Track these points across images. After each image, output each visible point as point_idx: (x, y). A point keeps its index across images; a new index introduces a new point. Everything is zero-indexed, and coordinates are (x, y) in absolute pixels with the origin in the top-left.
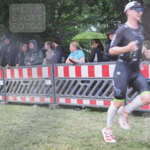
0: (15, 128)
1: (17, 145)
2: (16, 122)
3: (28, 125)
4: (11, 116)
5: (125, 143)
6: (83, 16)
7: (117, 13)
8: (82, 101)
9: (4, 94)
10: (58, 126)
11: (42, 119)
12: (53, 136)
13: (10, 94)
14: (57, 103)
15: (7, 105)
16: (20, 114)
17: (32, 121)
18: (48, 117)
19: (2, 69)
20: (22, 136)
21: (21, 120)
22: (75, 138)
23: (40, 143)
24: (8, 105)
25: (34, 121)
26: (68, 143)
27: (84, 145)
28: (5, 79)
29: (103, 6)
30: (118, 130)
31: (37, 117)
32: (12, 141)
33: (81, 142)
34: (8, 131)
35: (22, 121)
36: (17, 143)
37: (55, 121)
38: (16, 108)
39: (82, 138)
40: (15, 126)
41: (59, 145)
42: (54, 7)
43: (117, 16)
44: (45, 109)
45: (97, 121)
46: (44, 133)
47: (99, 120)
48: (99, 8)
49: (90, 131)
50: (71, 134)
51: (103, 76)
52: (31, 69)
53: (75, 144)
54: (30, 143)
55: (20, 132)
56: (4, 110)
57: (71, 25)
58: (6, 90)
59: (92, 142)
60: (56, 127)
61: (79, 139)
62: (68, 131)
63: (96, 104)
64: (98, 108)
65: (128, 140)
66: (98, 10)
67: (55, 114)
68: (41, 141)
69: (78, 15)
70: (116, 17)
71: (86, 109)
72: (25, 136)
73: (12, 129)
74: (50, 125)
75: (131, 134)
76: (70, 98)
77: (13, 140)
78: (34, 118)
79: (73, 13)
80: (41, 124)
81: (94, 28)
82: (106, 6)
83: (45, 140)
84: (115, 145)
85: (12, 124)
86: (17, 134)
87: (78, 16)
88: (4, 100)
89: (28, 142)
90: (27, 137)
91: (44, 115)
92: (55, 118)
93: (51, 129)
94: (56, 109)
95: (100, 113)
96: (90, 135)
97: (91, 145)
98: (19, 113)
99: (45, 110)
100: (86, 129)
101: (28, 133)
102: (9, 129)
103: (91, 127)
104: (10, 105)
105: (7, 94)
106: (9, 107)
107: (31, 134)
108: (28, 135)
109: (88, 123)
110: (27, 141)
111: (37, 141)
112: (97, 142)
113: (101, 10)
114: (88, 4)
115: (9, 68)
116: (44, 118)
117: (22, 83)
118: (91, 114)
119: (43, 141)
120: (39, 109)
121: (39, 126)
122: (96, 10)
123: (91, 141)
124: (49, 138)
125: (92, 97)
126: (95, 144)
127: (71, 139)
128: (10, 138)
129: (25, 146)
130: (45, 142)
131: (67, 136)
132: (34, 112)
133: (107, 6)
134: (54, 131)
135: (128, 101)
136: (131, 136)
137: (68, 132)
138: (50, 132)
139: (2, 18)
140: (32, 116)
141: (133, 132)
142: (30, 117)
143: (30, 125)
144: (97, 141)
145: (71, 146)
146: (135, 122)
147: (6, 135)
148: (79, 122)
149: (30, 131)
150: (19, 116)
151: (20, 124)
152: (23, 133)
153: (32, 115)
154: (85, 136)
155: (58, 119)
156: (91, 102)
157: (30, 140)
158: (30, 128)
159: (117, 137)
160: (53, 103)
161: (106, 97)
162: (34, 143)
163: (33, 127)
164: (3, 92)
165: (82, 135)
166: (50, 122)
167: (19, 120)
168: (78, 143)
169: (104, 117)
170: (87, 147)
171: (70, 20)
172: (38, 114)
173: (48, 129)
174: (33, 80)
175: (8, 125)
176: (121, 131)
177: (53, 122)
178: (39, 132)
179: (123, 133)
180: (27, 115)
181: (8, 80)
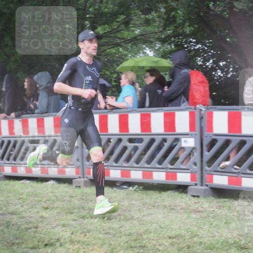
0: (15, 219)
1: (18, 248)
2: (17, 209)
3: (38, 214)
4: (8, 199)
5: (201, 243)
6: (133, 31)
7: (189, 26)
8: (130, 173)
10: (88, 216)
11: (61, 203)
12: (80, 232)
13: (8, 162)
14: (87, 177)
16: (24, 196)
17: (43, 207)
18: (71, 200)
20: (27, 233)
21: (24, 206)
22: (117, 235)
23: (58, 244)
24: (3, 180)
25: (47, 208)
26: (104, 244)
27: (131, 247)
29: (166, 13)
30: (189, 220)
31: (53, 200)
32: (8, 241)
33: (127, 242)
34: (3, 224)
35: (27, 207)
36: (18, 245)
37: (83, 208)
38: (17, 186)
39: (129, 235)
40: (14, 216)
41: (89, 246)
42: (84, 14)
43: (190, 31)
44: (66, 187)
45: (154, 206)
46: (64, 228)
47: (157, 204)
48: (159, 17)
49: (141, 223)
50: (110, 228)
51: (165, 131)
52: (43, 119)
53: (116, 245)
54: (40, 244)
55: (23, 227)
57: (112, 46)
58: (0, 154)
59: (144, 242)
60: (84, 217)
61: (124, 237)
62: (105, 223)
63: (152, 178)
64: (156, 185)
65: (205, 237)
66: (157, 20)
67: (83, 196)
68: (58, 240)
69: (125, 29)
70: (188, 32)
71: (136, 186)
72: (32, 233)
73: (9, 222)
74: (74, 214)
75: (210, 227)
76: (110, 168)
77: (11, 239)
78: (47, 202)
79: (115, 25)
80: (59, 213)
81: (150, 51)
82: (170, 14)
83: (65, 239)
84: (184, 246)
85: (9, 213)
86: (18, 229)
87: (123, 30)
89: (37, 243)
90: (36, 235)
91: (65, 196)
92: (84, 203)
93: (75, 220)
94: (85, 188)
95: (160, 193)
96: (141, 230)
97: (144, 247)
98: (22, 194)
99: (67, 189)
100: (135, 220)
101: (37, 228)
102: (5, 222)
103: (144, 216)
104: (7, 182)
105: (1, 162)
106: (5, 185)
107: (42, 230)
108: (36, 231)
109: (139, 210)
110: (35, 241)
111: (52, 241)
112: (154, 242)
113: (162, 20)
114: (141, 11)
116: (64, 203)
117: (27, 144)
118: (144, 195)
119: (62, 241)
120: (56, 188)
121: (57, 215)
122: (154, 21)
123: (143, 240)
124: (73, 236)
125: (147, 166)
126: (151, 244)
127: (110, 236)
128: (6, 236)
129: (32, 248)
130: (66, 242)
131: (103, 232)
132: (48, 193)
133: (173, 13)
134: (80, 224)
135: (206, 172)
136: (211, 230)
137: (104, 225)
138: (74, 226)
140: (45, 199)
141: (214, 225)
142: (41, 201)
143: (41, 214)
144: (153, 240)
145: (109, 249)
146: (217, 208)
148: (124, 208)
149: (40, 225)
150: (22, 200)
151: (23, 213)
152: (29, 229)
153: (45, 197)
154: (133, 232)
155: (88, 203)
156: (144, 175)
157: (40, 238)
158: (40, 220)
159: (187, 232)
160: (80, 178)
161: (170, 166)
162: (46, 245)
163: (45, 218)
165: (128, 230)
166: (75, 209)
167: (22, 206)
168: (122, 243)
169: (166, 200)
170: (136, 251)
171: (111, 37)
172: (54, 196)
173: (70, 220)
174: (47, 138)
175: (2, 214)
176: (195, 223)
177: (79, 208)
178: (55, 227)
179: (197, 225)
180: (35, 197)
181: (4, 137)
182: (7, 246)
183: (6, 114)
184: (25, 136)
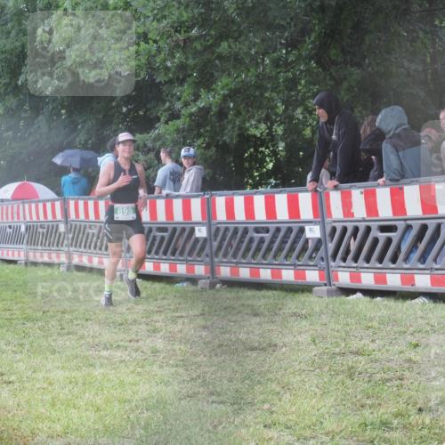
0: (363, 363)
1: (372, 413)
2: (364, 345)
3: (401, 355)
4: (348, 328)
9: (323, 264)
13: (343, 264)
15: (332, 296)
16: (375, 324)
17: (411, 343)
19: (317, 191)
20: (386, 388)
21: (377, 341)
24: (337, 296)
25: (417, 346)
28: (328, 220)
31: (427, 331)
32: (354, 400)
34: (343, 372)
35: (381, 343)
36: (370, 408)
40: (360, 358)
52: (402, 189)
54: (410, 407)
55: (378, 377)
56: (325, 311)
58: (330, 251)
72: (394, 389)
73: (352, 367)
77: (358, 397)
78: (416, 335)
85: (351, 353)
86: (369, 381)
88: (325, 282)
89: (404, 406)
90: (401, 391)
98: (371, 320)
101: (401, 379)
102: (345, 368)
104: (343, 298)
105: (332, 264)
106: (341, 304)
107: (412, 383)
108: (402, 386)
110: (401, 402)
115: (336, 188)
117: (375, 233)
120: (430, 310)
128: (350, 391)
129: (397, 415)
132: (416, 318)
139: (312, 42)
140: (412, 329)
142: (405, 332)
143: (407, 355)
147: (338, 383)
149: (407, 374)
150: (371, 330)
151: (376, 352)
152: (388, 380)
153: (411, 326)
157: (410, 398)
158: (407, 365)
163: (415, 362)
164: (322, 259)
167: (373, 341)
172: (428, 324)
174: (409, 222)
175: (339, 354)
180: (393, 325)
181: (334, 222)
182: (352, 410)
183: (338, 181)
184: (369, 218)
